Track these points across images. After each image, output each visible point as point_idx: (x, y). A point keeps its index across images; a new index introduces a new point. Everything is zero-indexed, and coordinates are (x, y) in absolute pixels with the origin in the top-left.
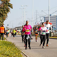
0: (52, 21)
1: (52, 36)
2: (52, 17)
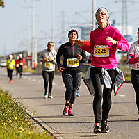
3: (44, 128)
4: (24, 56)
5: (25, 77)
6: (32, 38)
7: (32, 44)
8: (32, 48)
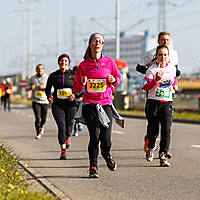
0: (126, 56)
1: (126, 107)
2: (127, 42)
3: (43, 185)
4: (17, 81)
5: (18, 111)
6: (29, 55)
7: (28, 64)
8: (28, 69)
